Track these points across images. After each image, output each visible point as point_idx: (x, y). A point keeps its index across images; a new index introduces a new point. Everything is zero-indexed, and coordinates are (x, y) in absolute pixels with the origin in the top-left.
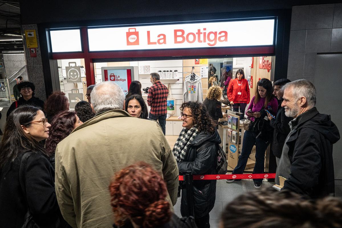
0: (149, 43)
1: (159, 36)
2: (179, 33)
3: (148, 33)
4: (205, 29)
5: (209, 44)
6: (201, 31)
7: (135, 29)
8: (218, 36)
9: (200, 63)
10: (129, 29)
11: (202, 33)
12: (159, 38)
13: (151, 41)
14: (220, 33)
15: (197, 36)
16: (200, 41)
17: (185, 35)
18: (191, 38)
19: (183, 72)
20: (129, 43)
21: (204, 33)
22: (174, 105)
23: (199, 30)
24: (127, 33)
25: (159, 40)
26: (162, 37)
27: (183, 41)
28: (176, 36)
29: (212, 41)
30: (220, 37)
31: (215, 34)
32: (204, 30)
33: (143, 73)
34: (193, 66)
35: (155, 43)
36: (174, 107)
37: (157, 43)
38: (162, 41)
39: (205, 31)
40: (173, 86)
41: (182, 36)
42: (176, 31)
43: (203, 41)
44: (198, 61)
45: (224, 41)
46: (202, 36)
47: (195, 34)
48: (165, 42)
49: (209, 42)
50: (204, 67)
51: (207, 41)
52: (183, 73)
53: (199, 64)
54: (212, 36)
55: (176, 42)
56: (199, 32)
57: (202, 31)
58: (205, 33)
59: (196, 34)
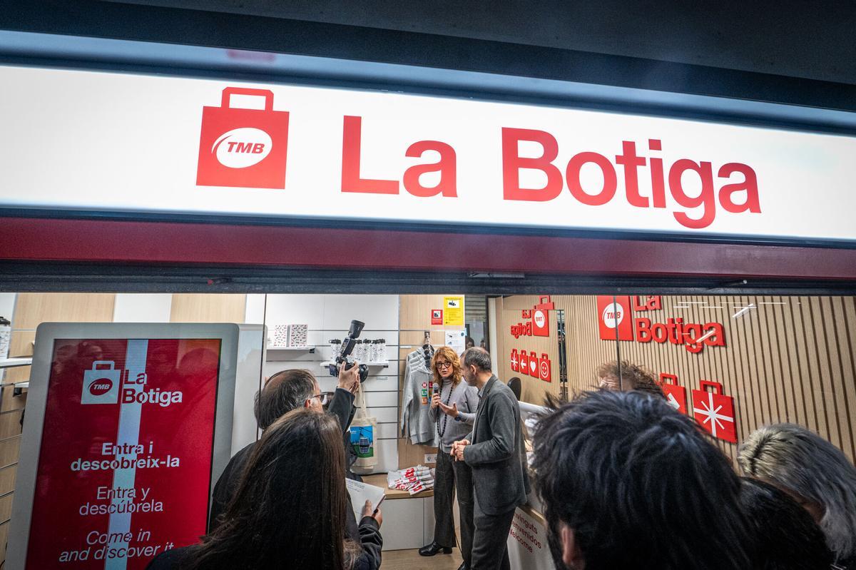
0: (352, 180)
1: (415, 150)
2: (531, 150)
3: (352, 127)
4: (655, 145)
5: (680, 217)
6: (639, 154)
7: (269, 96)
8: (719, 183)
9: (444, 321)
10: (227, 93)
11: (642, 161)
12: (415, 161)
13: (367, 171)
14: (726, 170)
15: (620, 170)
16: (636, 199)
17: (561, 163)
18: (592, 178)
19: (399, 346)
20: (210, 172)
21: (652, 160)
22: (372, 441)
23: (629, 147)
24: (208, 112)
25: (412, 176)
26: (432, 157)
27: (550, 193)
28: (512, 163)
29: (692, 203)
30: (727, 190)
31: (704, 170)
32: (651, 148)
33: (282, 345)
34: (427, 329)
35: (388, 187)
36: (372, 448)
37: (402, 187)
38: (430, 180)
39: (656, 154)
40: (370, 385)
41: (544, 163)
42: (511, 137)
43: (651, 202)
44: (439, 316)
45: (748, 211)
46: (644, 175)
47: (613, 161)
48: (448, 188)
49: (681, 209)
50: (456, 332)
51: (672, 204)
52: (399, 348)
53: (442, 324)
54: (691, 183)
55: (512, 191)
56: (629, 156)
57: (642, 151)
58: (657, 164)
59: (617, 162)
